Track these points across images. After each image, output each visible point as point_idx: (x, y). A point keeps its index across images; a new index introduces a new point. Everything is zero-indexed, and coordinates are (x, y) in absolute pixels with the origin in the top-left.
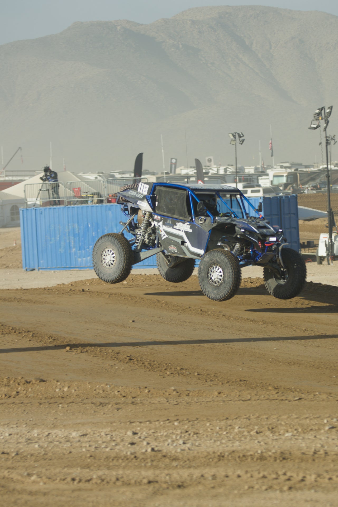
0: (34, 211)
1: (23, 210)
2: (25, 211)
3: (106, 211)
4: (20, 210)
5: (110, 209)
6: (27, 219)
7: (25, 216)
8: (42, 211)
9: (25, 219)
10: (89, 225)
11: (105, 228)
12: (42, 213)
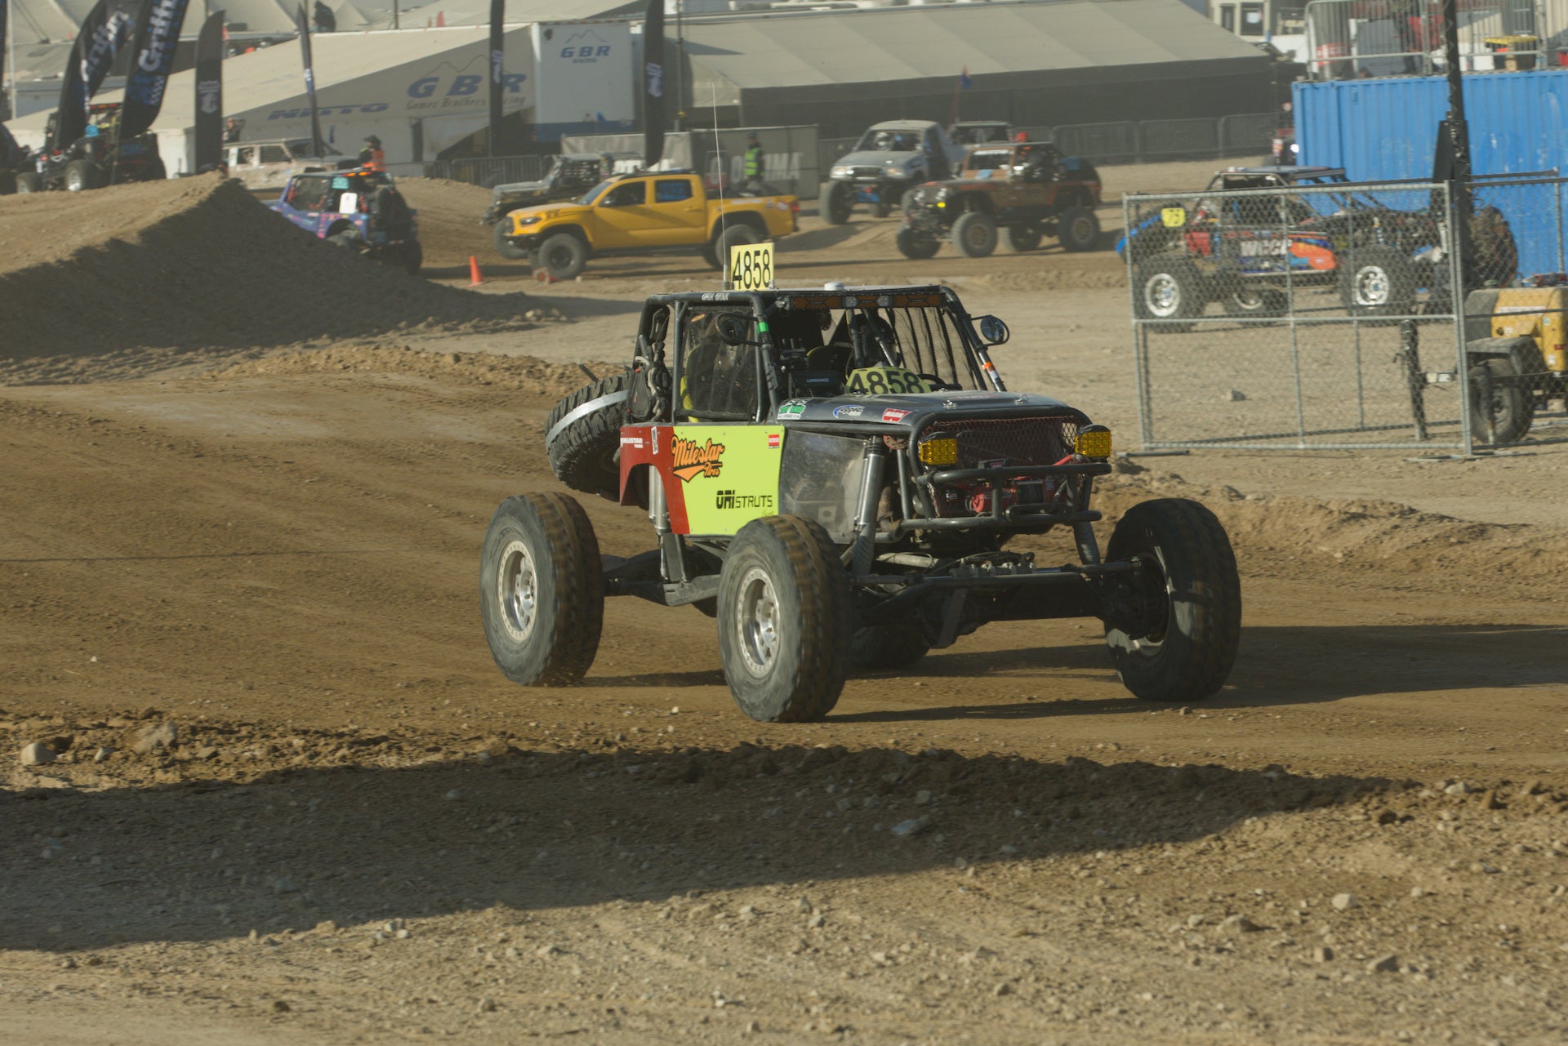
0: (1333, 92)
1: (1303, 90)
2: (1308, 93)
3: (1541, 93)
4: (1293, 89)
5: (1552, 90)
6: (1314, 119)
7: (1309, 108)
8: (1356, 94)
9: (1309, 119)
10: (1494, 142)
11: (1539, 151)
12: (1356, 100)
